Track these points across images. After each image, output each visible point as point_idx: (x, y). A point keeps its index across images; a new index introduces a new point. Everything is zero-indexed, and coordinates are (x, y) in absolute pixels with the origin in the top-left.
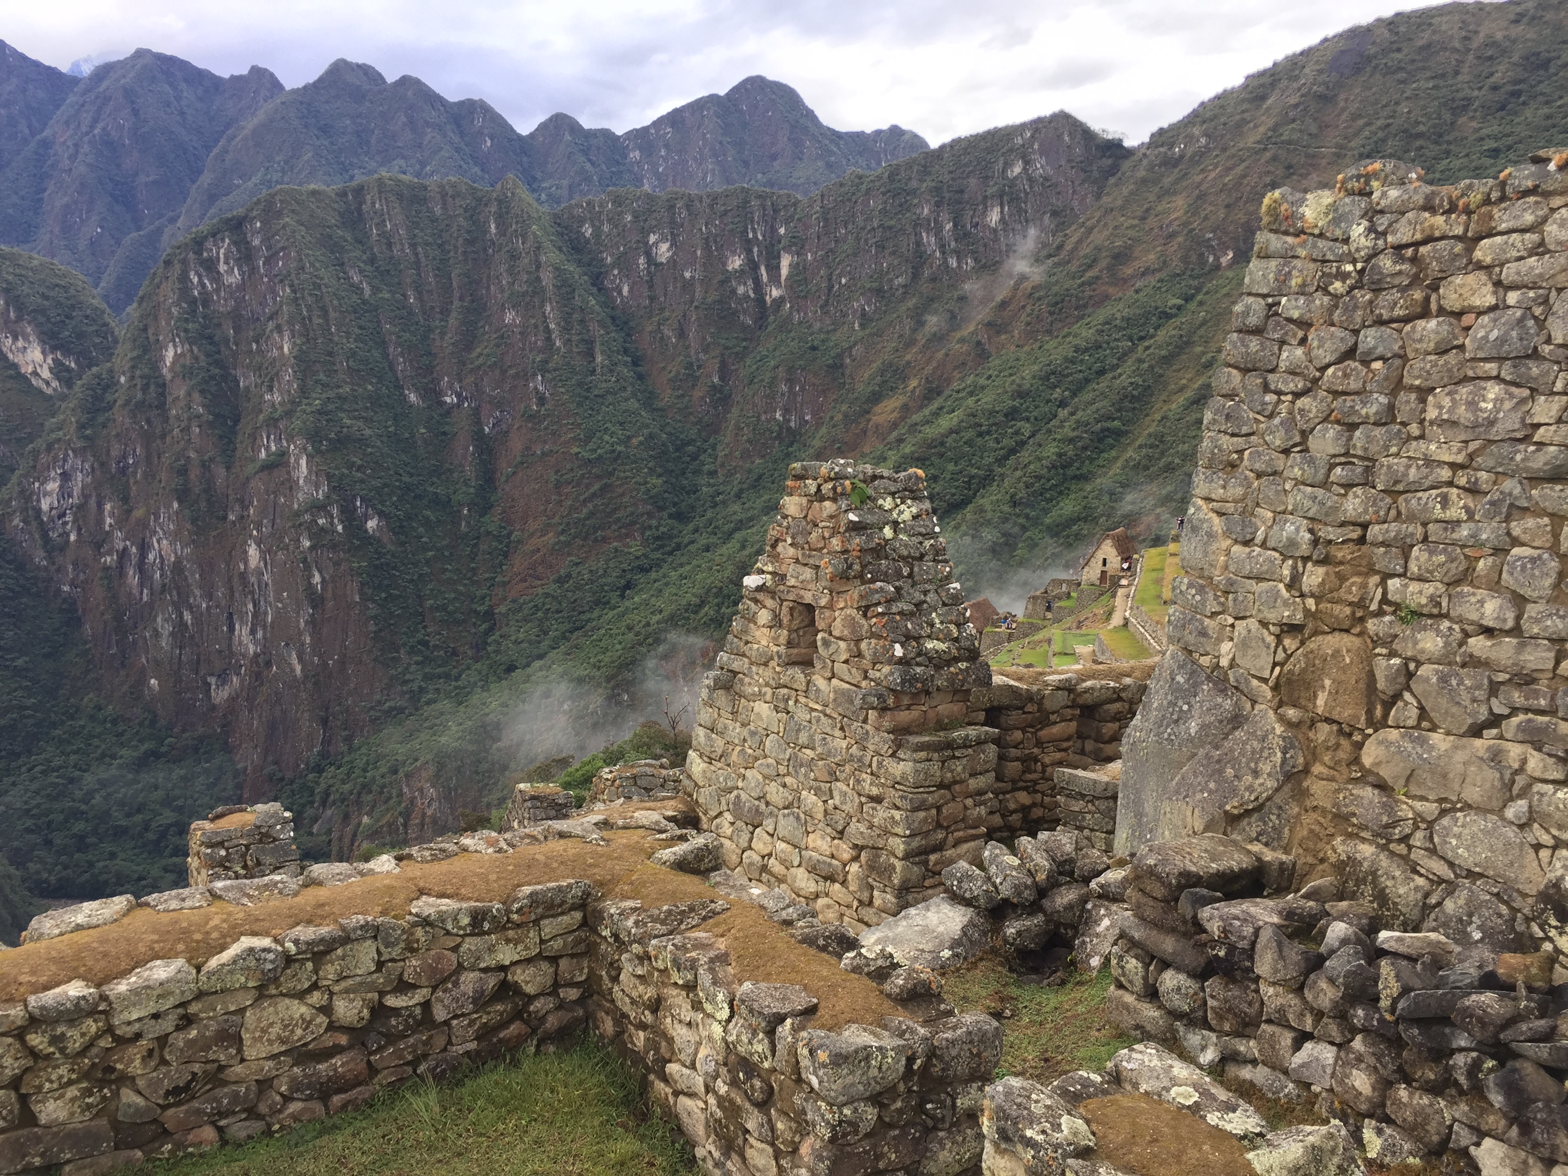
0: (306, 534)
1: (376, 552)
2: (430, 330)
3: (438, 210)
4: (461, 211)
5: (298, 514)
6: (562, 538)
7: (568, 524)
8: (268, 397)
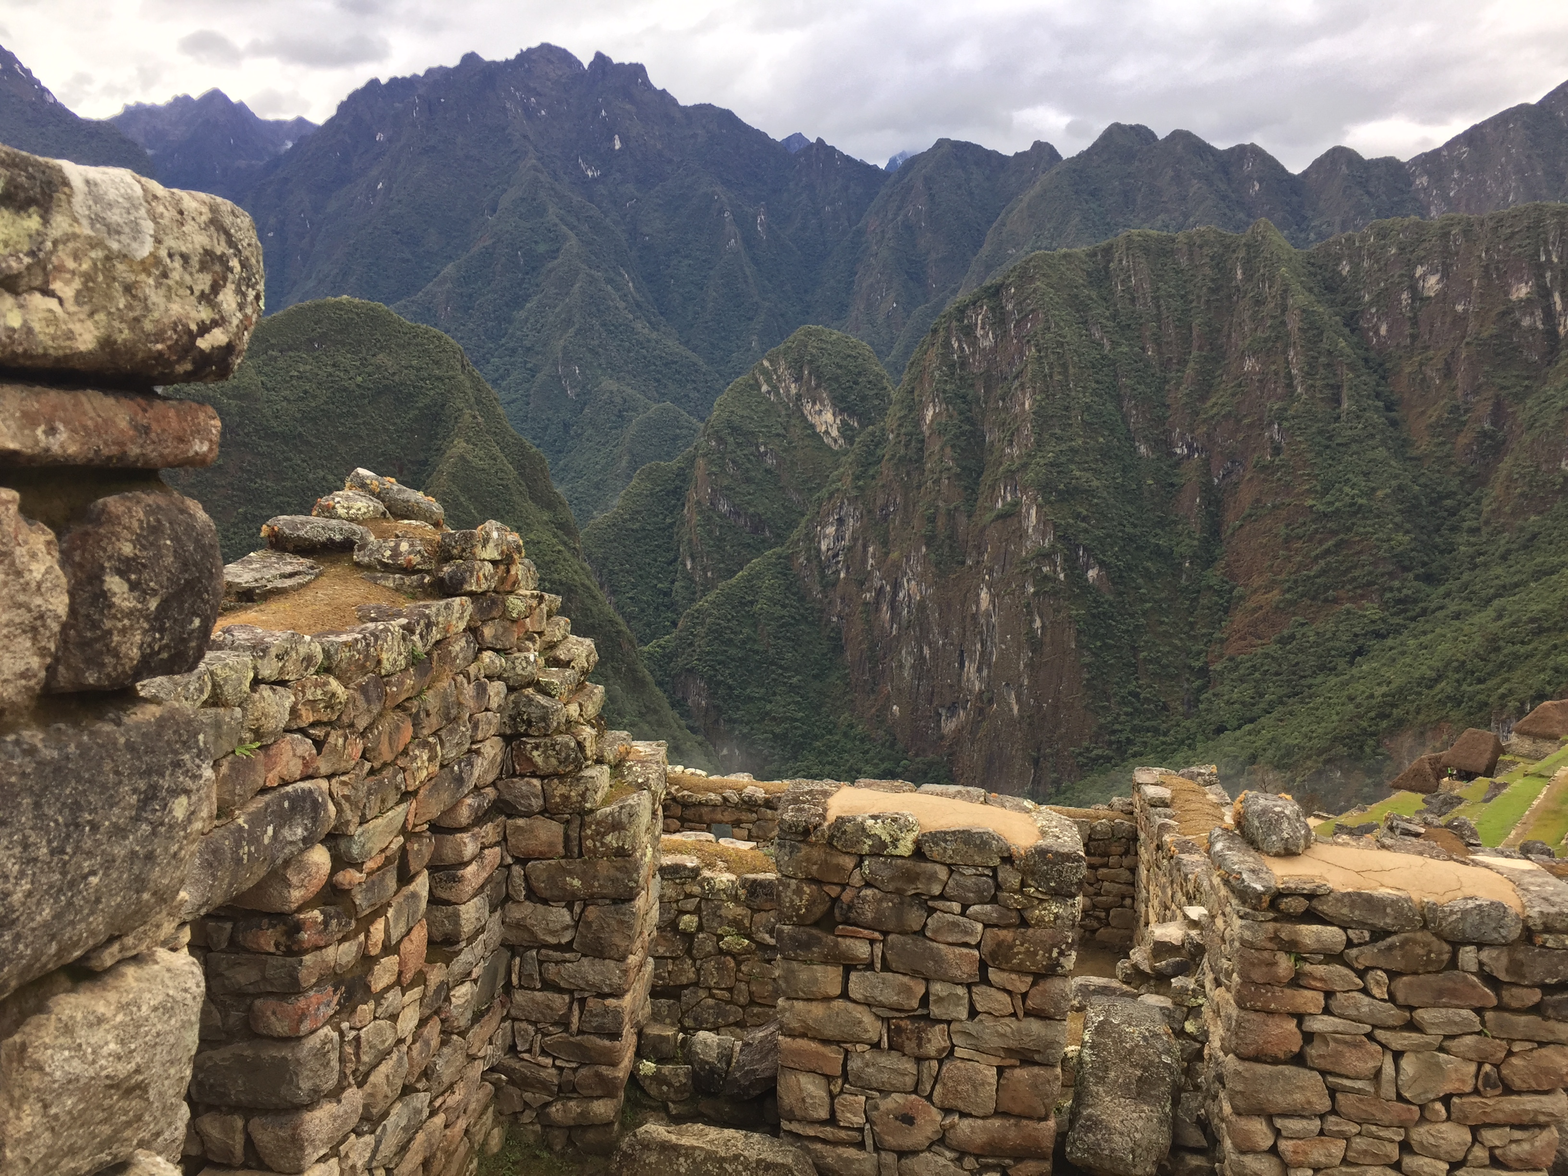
0: (1030, 580)
1: (1095, 601)
2: (1166, 381)
3: (1184, 262)
4: (1208, 260)
5: (1024, 562)
6: (1288, 596)
7: (1296, 581)
8: (1008, 451)
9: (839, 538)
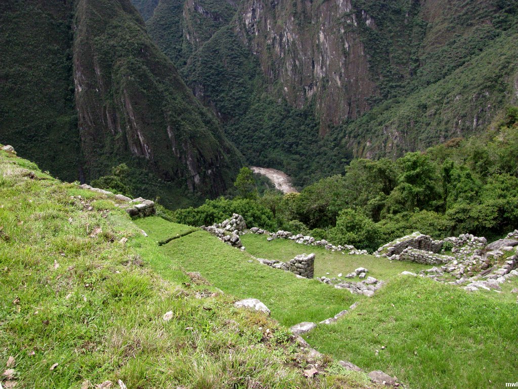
0: (342, 27)
1: (370, 34)
5: (339, 19)
7: (454, 18)
9: (254, 17)
